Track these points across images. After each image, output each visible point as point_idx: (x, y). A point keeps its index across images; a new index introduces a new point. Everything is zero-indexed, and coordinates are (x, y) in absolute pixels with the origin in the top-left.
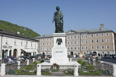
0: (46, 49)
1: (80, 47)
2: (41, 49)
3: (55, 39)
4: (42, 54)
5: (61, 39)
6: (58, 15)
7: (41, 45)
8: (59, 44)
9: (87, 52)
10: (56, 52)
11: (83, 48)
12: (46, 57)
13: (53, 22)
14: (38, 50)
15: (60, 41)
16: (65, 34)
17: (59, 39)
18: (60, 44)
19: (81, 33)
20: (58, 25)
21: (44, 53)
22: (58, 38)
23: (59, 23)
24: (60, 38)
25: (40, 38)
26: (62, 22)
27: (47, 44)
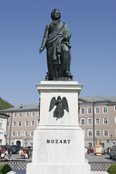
0: (24, 134)
1: (92, 130)
2: (14, 134)
3: (46, 99)
4: (15, 144)
5: (64, 98)
6: (55, 32)
7: (15, 125)
8: (58, 114)
9: (108, 142)
10: (48, 142)
11: (98, 134)
12: (21, 152)
13: (41, 51)
14: (6, 136)
15: (60, 107)
16: (76, 83)
17: (59, 98)
18: (62, 115)
19: (94, 103)
20: (55, 58)
21: (19, 142)
22: (56, 95)
23: (57, 53)
24: (62, 95)
25: (12, 112)
26: (66, 48)
27: (27, 124)
